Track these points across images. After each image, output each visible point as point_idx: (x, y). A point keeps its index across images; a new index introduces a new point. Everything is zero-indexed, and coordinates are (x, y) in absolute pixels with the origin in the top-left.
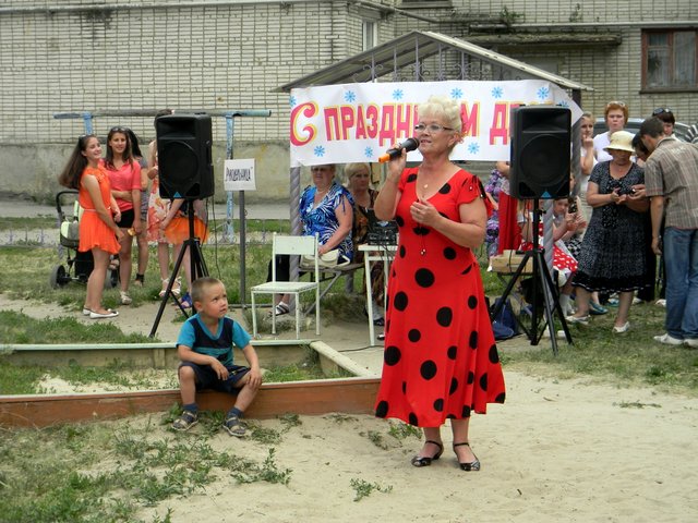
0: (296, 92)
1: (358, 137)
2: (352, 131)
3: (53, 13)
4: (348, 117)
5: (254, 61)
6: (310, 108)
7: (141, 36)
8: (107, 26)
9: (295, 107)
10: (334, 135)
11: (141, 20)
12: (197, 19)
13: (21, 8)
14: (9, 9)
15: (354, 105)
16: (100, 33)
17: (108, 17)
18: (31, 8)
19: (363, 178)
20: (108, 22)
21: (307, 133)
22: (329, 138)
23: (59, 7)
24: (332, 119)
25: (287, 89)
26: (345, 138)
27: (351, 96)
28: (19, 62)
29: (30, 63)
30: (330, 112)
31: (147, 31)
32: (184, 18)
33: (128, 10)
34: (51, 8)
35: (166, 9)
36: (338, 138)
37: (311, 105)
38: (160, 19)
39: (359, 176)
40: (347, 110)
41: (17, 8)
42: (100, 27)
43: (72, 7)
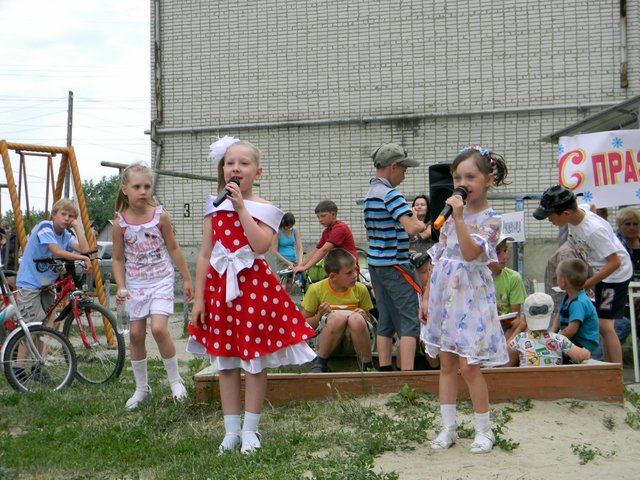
0: (563, 140)
1: (626, 181)
2: (620, 176)
3: (366, 123)
4: (616, 163)
5: (552, 163)
6: (578, 155)
7: (447, 142)
8: (416, 134)
9: (563, 154)
10: (601, 180)
11: (446, 127)
12: (499, 124)
13: (338, 120)
14: (327, 120)
15: (622, 151)
16: (409, 140)
17: (417, 125)
18: (347, 119)
19: (632, 227)
20: (416, 131)
21: (576, 179)
22: (597, 184)
23: (371, 118)
24: (599, 165)
25: (555, 138)
26: (613, 182)
27: (618, 142)
28: (335, 169)
29: (345, 169)
30: (598, 159)
31: (452, 137)
32: (487, 124)
33: (435, 118)
34: (365, 118)
35: (469, 117)
36: (606, 183)
37: (579, 152)
38: (464, 126)
39: (628, 224)
40: (614, 156)
41: (334, 120)
42: (409, 135)
43: (383, 117)
